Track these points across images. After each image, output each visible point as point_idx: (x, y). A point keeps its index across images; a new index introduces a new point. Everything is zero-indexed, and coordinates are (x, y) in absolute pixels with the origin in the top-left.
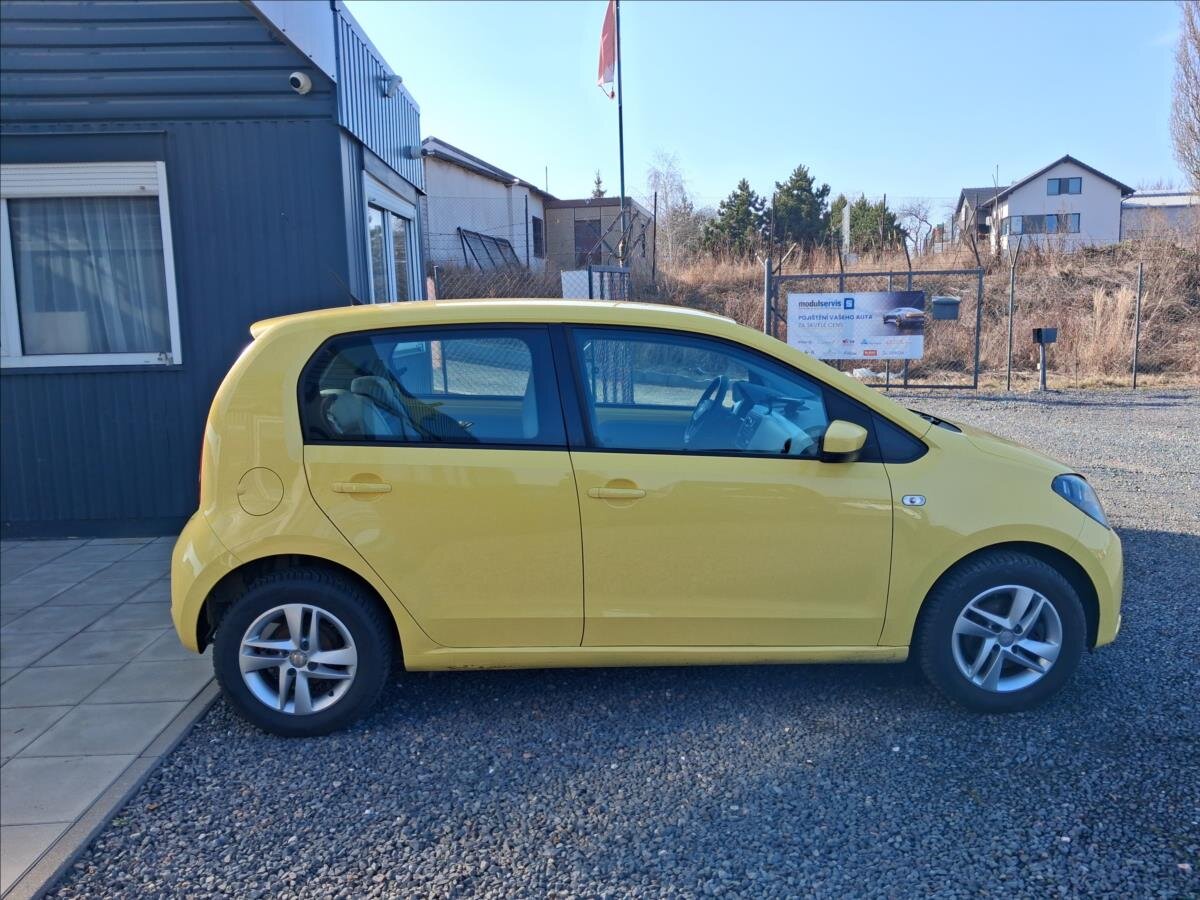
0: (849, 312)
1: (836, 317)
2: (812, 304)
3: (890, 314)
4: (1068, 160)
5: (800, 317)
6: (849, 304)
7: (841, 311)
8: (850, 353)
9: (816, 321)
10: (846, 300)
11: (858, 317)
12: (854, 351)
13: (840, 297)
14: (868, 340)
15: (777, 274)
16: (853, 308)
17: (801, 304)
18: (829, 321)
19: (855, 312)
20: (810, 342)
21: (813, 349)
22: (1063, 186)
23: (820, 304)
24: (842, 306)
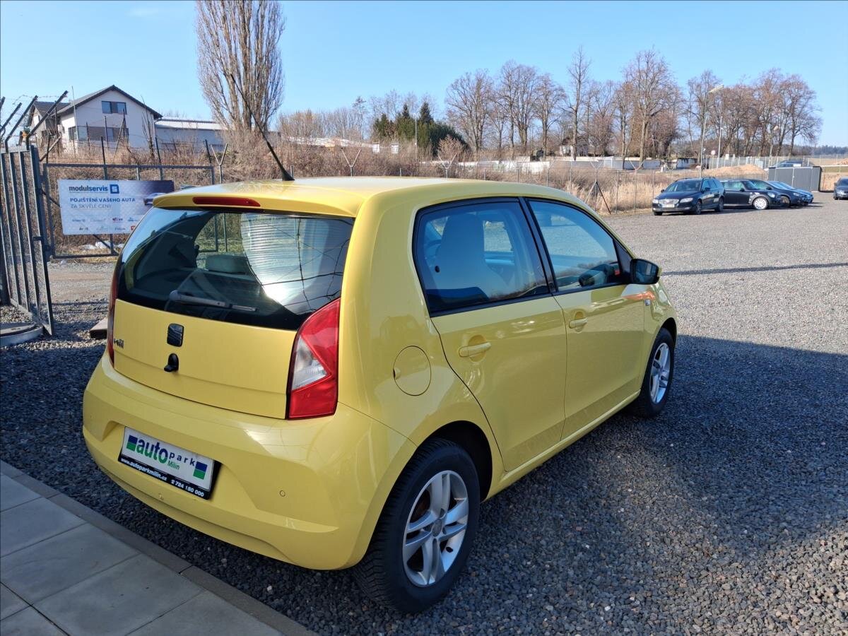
0: (115, 196)
1: (104, 200)
2: (81, 189)
3: (149, 197)
4: (113, 89)
5: (71, 200)
6: (115, 189)
7: (108, 195)
8: (120, 229)
9: (87, 203)
10: (111, 186)
11: (123, 200)
12: (122, 227)
13: (107, 183)
14: (134, 218)
15: (44, 161)
16: (118, 192)
17: (71, 188)
18: (99, 203)
19: (120, 196)
20: (84, 221)
21: (87, 226)
22: (113, 107)
23: (88, 189)
24: (109, 191)
